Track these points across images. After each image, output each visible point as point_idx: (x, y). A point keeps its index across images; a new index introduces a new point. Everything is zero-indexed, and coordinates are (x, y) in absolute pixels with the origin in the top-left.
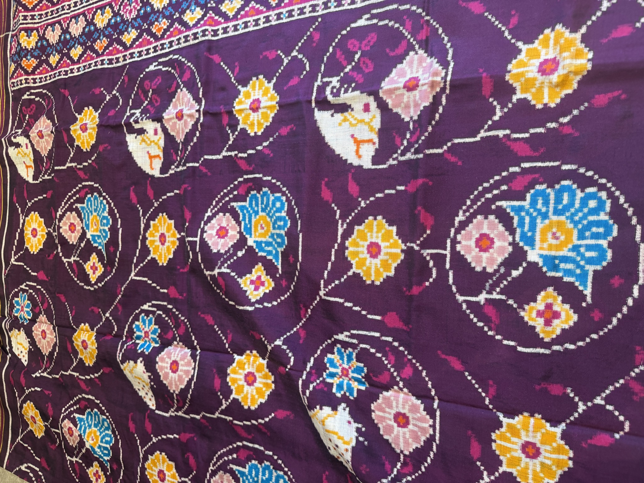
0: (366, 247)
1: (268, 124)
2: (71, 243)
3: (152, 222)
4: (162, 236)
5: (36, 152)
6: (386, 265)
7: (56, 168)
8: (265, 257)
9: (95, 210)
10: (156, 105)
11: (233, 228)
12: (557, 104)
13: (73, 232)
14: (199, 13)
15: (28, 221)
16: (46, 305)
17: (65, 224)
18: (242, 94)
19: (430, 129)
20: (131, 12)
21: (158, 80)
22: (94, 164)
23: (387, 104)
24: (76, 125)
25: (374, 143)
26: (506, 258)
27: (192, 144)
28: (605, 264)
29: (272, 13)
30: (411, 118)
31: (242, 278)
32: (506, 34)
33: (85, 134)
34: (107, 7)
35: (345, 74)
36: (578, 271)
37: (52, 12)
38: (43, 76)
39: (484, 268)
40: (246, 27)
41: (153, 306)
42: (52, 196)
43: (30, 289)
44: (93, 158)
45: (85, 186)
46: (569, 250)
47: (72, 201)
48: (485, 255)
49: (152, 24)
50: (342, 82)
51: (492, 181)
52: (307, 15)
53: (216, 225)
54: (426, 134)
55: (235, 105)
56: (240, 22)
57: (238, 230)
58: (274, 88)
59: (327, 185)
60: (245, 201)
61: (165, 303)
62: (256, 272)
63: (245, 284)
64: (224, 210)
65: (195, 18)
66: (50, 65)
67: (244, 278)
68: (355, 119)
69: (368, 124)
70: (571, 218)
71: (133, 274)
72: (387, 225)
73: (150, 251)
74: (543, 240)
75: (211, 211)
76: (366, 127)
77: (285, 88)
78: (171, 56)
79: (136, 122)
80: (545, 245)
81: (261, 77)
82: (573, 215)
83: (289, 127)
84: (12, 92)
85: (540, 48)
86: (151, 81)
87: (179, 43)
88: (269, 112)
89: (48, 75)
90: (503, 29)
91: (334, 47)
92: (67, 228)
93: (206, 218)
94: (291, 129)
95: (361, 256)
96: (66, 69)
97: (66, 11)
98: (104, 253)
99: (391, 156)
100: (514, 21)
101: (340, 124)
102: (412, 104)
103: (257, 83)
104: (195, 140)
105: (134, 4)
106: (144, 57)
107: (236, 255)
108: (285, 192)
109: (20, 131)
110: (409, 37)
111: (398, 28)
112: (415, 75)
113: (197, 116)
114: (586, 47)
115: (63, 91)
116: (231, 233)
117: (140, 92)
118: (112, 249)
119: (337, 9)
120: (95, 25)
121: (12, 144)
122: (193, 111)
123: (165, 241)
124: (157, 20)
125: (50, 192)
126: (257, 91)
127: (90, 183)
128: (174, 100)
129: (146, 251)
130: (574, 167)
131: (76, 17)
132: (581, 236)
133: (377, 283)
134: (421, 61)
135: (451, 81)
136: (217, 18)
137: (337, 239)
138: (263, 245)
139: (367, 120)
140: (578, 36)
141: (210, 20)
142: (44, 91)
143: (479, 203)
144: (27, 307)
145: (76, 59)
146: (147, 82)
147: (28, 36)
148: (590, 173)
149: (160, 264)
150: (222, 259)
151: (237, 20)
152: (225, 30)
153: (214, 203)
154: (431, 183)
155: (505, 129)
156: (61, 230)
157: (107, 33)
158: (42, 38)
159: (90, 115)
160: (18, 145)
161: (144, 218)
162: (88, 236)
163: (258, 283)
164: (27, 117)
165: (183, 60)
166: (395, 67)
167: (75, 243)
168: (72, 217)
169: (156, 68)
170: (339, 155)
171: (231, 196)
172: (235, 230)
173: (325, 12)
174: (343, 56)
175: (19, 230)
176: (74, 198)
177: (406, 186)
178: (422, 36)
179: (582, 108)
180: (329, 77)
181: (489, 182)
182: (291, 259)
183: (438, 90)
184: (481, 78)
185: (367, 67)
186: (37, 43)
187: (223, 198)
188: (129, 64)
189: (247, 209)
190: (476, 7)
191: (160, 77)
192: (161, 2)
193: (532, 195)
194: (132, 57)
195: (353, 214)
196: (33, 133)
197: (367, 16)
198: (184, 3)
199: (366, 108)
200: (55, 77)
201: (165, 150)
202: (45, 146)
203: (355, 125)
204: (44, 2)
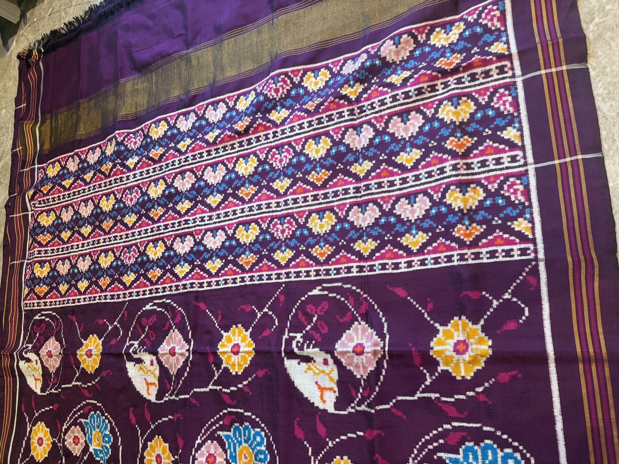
1: (247, 366)
2: (75, 454)
3: (149, 443)
4: (158, 456)
5: (44, 368)
7: (63, 386)
9: (98, 427)
10: (152, 339)
12: (472, 377)
13: (76, 444)
14: (187, 267)
15: (35, 430)
17: (70, 437)
18: (224, 338)
19: (377, 389)
20: (130, 258)
21: (153, 319)
22: (97, 386)
23: (341, 363)
24: (82, 350)
25: (335, 392)
27: (183, 378)
29: (247, 275)
30: (362, 376)
32: (426, 315)
33: (90, 359)
34: (110, 252)
35: (306, 331)
37: (63, 248)
38: (53, 300)
40: (226, 283)
42: (58, 409)
44: (96, 380)
45: (88, 404)
47: (76, 416)
49: (147, 270)
50: (305, 338)
51: (431, 435)
52: (274, 281)
53: (205, 452)
54: (375, 393)
55: (219, 347)
56: (221, 279)
57: (225, 457)
58: (251, 336)
59: (298, 424)
60: (230, 431)
64: (212, 437)
65: (184, 271)
66: (59, 292)
68: (318, 369)
69: (328, 374)
75: (201, 439)
76: (327, 377)
77: (260, 338)
78: (164, 300)
79: (135, 353)
81: (240, 325)
83: (264, 371)
84: (25, 311)
85: (452, 330)
86: (148, 319)
87: (171, 290)
88: (247, 356)
89: (58, 300)
90: (423, 311)
91: (296, 309)
92: (72, 441)
93: (196, 445)
94: (266, 373)
96: (74, 298)
97: (75, 250)
99: (350, 405)
100: (430, 306)
101: (306, 372)
102: (361, 365)
103: (237, 330)
104: (186, 375)
105: (132, 253)
106: (141, 297)
108: (263, 428)
109: (30, 346)
110: (353, 310)
111: (344, 301)
112: (360, 342)
113: (187, 354)
114: (486, 335)
115: (70, 317)
116: (219, 460)
117: (138, 326)
119: (297, 279)
120: (99, 265)
121: (23, 358)
122: (184, 351)
123: (161, 462)
124: (152, 268)
125: (56, 405)
126: (236, 337)
127: (93, 401)
128: (167, 337)
130: (492, 429)
131: (83, 256)
134: (364, 331)
135: (388, 351)
136: (202, 273)
139: (327, 372)
140: (479, 327)
141: (197, 275)
142: (54, 314)
143: (424, 453)
145: (82, 290)
146: (144, 319)
147: (42, 267)
148: (505, 437)
151: (219, 277)
152: (209, 284)
153: (203, 431)
154: (383, 434)
155: (435, 393)
156: (66, 443)
157: (109, 273)
158: (53, 269)
159: (95, 342)
160: (28, 360)
161: (142, 438)
162: (91, 450)
164: (38, 335)
165: (175, 305)
166: (345, 332)
167: (78, 455)
168: (76, 431)
169: (152, 308)
170: (307, 398)
171: (217, 425)
172: (222, 457)
173: (287, 280)
174: (304, 318)
175: (26, 438)
176: (79, 413)
177: (364, 433)
178: (363, 310)
179: (491, 382)
180: (294, 333)
181: (429, 435)
183: (380, 356)
184: (411, 351)
185: (323, 328)
186: (49, 273)
187: (210, 426)
188: (129, 301)
189: (232, 439)
190: (401, 292)
191: (155, 316)
192: (155, 254)
193: (464, 450)
194: (131, 296)
195: (323, 452)
196: (43, 352)
197: (319, 288)
198: (175, 258)
199: (326, 362)
200: (63, 304)
201: (160, 379)
202: (54, 364)
203: (318, 374)
204: (56, 239)
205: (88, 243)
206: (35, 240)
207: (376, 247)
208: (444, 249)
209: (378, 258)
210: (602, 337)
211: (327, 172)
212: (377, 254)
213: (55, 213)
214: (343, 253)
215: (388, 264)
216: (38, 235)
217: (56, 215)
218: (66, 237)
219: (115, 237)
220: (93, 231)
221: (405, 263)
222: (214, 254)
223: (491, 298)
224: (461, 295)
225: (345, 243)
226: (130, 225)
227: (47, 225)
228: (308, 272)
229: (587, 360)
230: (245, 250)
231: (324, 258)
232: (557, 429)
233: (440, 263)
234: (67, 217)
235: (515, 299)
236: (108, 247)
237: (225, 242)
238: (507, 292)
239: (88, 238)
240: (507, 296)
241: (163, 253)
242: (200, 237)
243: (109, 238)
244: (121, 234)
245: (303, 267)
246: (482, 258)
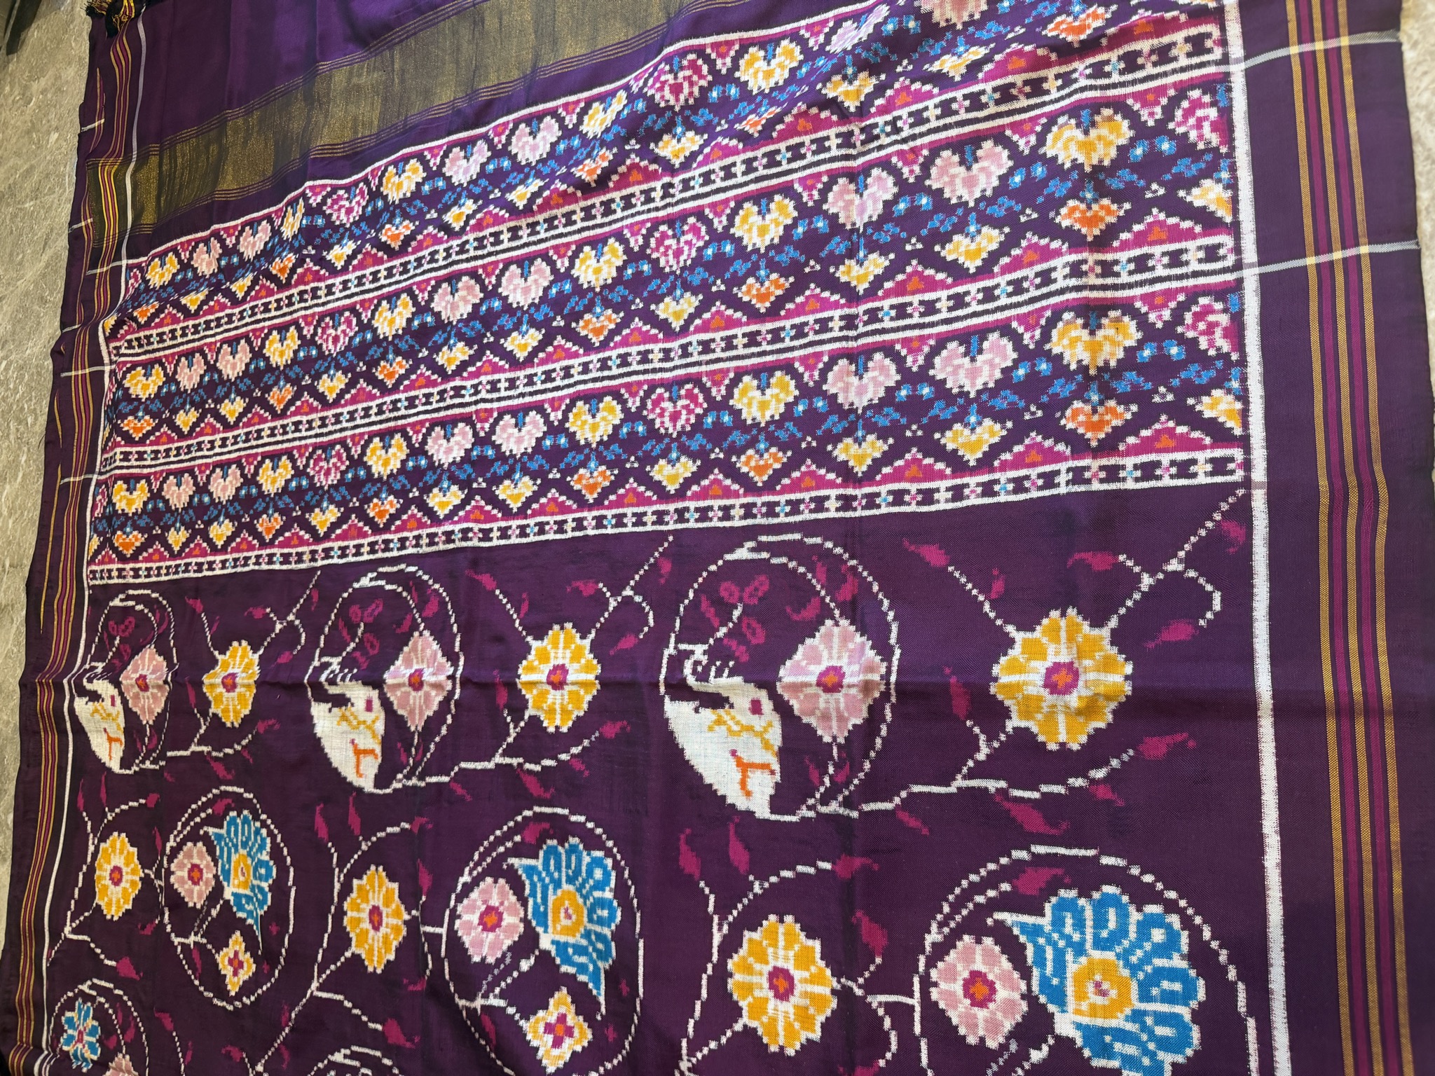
0: (766, 976)
1: (582, 713)
2: (191, 904)
3: (356, 882)
4: (375, 912)
5: (130, 715)
6: (804, 1016)
7: (169, 754)
8: (574, 976)
9: (244, 845)
10: (372, 652)
11: (513, 912)
12: (1083, 746)
13: (196, 883)
14: (455, 495)
15: (106, 850)
16: (131, 1033)
17: (181, 866)
18: (533, 652)
19: (867, 766)
20: (328, 473)
21: (376, 608)
22: (245, 754)
23: (791, 708)
24: (215, 675)
25: (773, 773)
26: (1018, 1024)
27: (438, 739)
28: (1189, 1052)
29: (589, 515)
30: (835, 738)
31: (528, 1019)
32: (987, 607)
33: (231, 694)
34: (284, 458)
35: (717, 640)
36: (1146, 1061)
37: (178, 449)
38: (154, 565)
39: (982, 1040)
40: (542, 531)
41: (353, 1056)
42: (157, 804)
43: (99, 995)
44: (244, 742)
45: (225, 794)
46: (1127, 1019)
47: (198, 820)
48: (981, 1014)
49: (367, 500)
50: (712, 654)
51: (983, 872)
52: (649, 528)
53: (479, 903)
54: (861, 775)
55: (520, 671)
56: (531, 522)
57: (522, 914)
58: (593, 649)
59: (689, 841)
60: (536, 857)
61: (378, 1054)
62: (557, 1005)
63: (535, 1032)
64: (496, 870)
65: (448, 503)
66: (168, 547)
67: (533, 1019)
68: (737, 723)
69: (760, 735)
70: (1125, 956)
71: (315, 985)
72: (802, 935)
73: (350, 940)
74: (1081, 996)
75: (470, 873)
76: (758, 741)
77: (612, 653)
78: (403, 566)
79: (332, 682)
80: (1084, 1006)
81: (569, 625)
82: (1128, 952)
83: (619, 725)
84: (90, 587)
85: (1044, 640)
86: (363, 608)
87: (417, 545)
88: (582, 692)
89: (163, 564)
90: (981, 598)
91: (695, 592)
92: (185, 874)
93: (459, 888)
94: (623, 728)
95: (757, 993)
96: (200, 560)
97: (206, 453)
98: (258, 933)
99: (804, 802)
100: (999, 586)
101: (711, 729)
102: (834, 714)
104: (444, 731)
105: (334, 460)
106: (351, 559)
107: (517, 968)
108: (610, 850)
109: (100, 666)
110: (823, 593)
111: (804, 574)
112: (835, 663)
113: (449, 686)
114: (1120, 652)
115: (191, 602)
116: (508, 919)
117: (341, 624)
118: (274, 929)
119: (701, 525)
120: (259, 486)
121: (82, 692)
122: (442, 678)
123: (380, 923)
124: (377, 495)
125: (154, 797)
126: (560, 651)
127: (236, 789)
128: (406, 649)
129: (342, 939)
130: (1121, 862)
131: (224, 466)
132: (1145, 997)
133: (790, 1052)
134: (845, 639)
135: (897, 683)
136: (489, 508)
137: (711, 955)
138: (570, 951)
139: (758, 728)
140: (1105, 632)
141: (477, 512)
142: (154, 595)
143: (965, 912)
144: (91, 1034)
145: (220, 543)
146: (355, 609)
147: (130, 490)
148: (1148, 878)
149: (370, 969)
150: (490, 978)
151: (526, 517)
152: (504, 533)
153: (476, 857)
154: (876, 867)
155: (997, 778)
156: (172, 879)
157: (281, 505)
158: (156, 496)
159: (243, 657)
160: (95, 697)
161: (341, 871)
162: (228, 895)
163: (560, 1030)
164: (117, 642)
165: (426, 577)
166: (802, 642)
167: (198, 906)
168: (196, 853)
169: (374, 583)
170: (711, 785)
171: (509, 844)
172: (516, 914)
173: (679, 526)
174: (713, 610)
175: (85, 868)
176: (203, 815)
177: (834, 864)
178: (847, 592)
179: (1125, 757)
180: (690, 643)
181: (978, 873)
182: (625, 989)
183: (877, 695)
184: (948, 685)
185: (754, 634)
186: (145, 504)
187: (493, 846)
188: (322, 567)
189: (539, 874)
190: (933, 555)
191: (380, 602)
192: (386, 463)
193: (1054, 908)
194: (327, 557)
195: (740, 906)
196: (127, 678)
197: (751, 544)
198: (430, 473)
199: (756, 708)
200: (176, 572)
201: (386, 742)
202: (151, 706)
203: (738, 734)
204: (165, 429)
205: (235, 437)
206: (116, 429)
207: (884, 453)
208: (1039, 458)
209: (887, 479)
210: (1383, 659)
211: (782, 280)
212: (886, 470)
213: (164, 369)
214: (809, 465)
215: (908, 492)
216: (124, 417)
217: (166, 375)
218: (185, 424)
219: (297, 424)
220: (247, 410)
221: (948, 489)
222: (518, 466)
223: (1137, 569)
224: (1070, 562)
225: (814, 444)
226: (331, 397)
227: (144, 397)
228: (726, 510)
229: (1345, 711)
230: (588, 458)
231: (765, 478)
232: (1267, 864)
233: (1027, 490)
234: (190, 378)
235: (1192, 574)
236: (279, 447)
237: (543, 438)
238: (1175, 556)
239: (236, 426)
240: (1174, 566)
241: (403, 462)
242: (487, 426)
243: (284, 427)
244: (310, 417)
245: (715, 497)
246: (1124, 479)
